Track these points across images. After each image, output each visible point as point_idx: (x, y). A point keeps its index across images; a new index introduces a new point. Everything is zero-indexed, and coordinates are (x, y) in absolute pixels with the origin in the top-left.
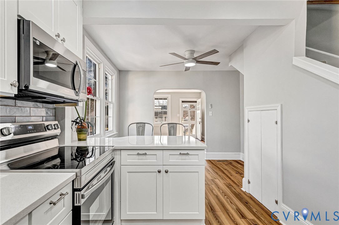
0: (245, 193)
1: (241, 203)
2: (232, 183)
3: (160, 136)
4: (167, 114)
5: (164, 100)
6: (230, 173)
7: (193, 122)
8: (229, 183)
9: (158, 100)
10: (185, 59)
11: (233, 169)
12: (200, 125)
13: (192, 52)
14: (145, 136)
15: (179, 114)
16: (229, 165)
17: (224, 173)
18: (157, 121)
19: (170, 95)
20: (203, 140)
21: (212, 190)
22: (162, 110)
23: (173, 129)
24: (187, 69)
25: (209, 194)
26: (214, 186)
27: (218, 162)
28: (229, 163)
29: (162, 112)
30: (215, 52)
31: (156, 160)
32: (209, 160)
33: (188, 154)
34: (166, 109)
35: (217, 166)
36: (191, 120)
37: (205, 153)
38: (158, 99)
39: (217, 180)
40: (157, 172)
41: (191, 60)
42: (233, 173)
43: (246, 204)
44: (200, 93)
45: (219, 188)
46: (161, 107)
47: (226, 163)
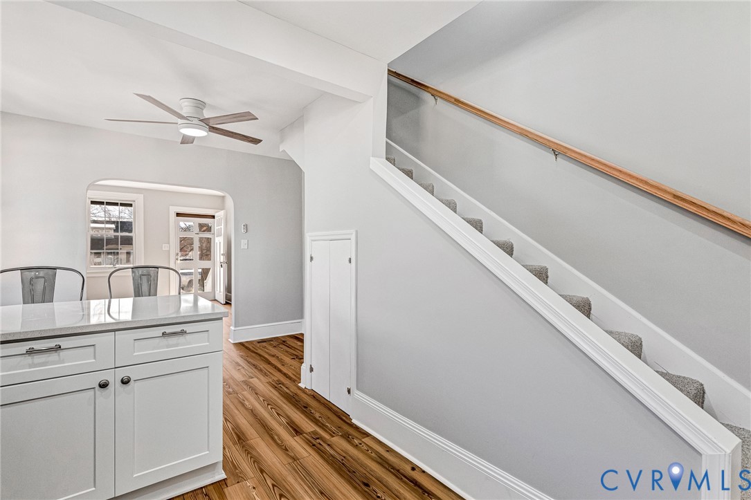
0: (303, 391)
1: (296, 411)
2: (283, 379)
3: (107, 301)
4: (132, 244)
5: (121, 207)
6: (281, 361)
7: (206, 264)
8: (279, 381)
9: (103, 206)
10: (182, 117)
11: (287, 352)
12: (222, 269)
13: (200, 105)
14: (55, 303)
15: (169, 243)
16: (281, 346)
17: (269, 363)
18: (100, 264)
19: (141, 196)
20: (228, 303)
21: (243, 401)
22: (116, 234)
23: (149, 280)
24: (186, 140)
25: (236, 411)
26: (247, 394)
27: (258, 345)
28: (281, 342)
29: (116, 237)
30: (248, 117)
31: (95, 358)
32: (240, 343)
33: (183, 332)
34: (130, 231)
35: (257, 353)
36: (201, 258)
37: (232, 328)
38: (102, 203)
39: (255, 381)
40: (97, 387)
41: (196, 121)
42: (287, 360)
43: (304, 409)
44: (223, 197)
45: (256, 394)
46: (113, 226)
47: (274, 343)
